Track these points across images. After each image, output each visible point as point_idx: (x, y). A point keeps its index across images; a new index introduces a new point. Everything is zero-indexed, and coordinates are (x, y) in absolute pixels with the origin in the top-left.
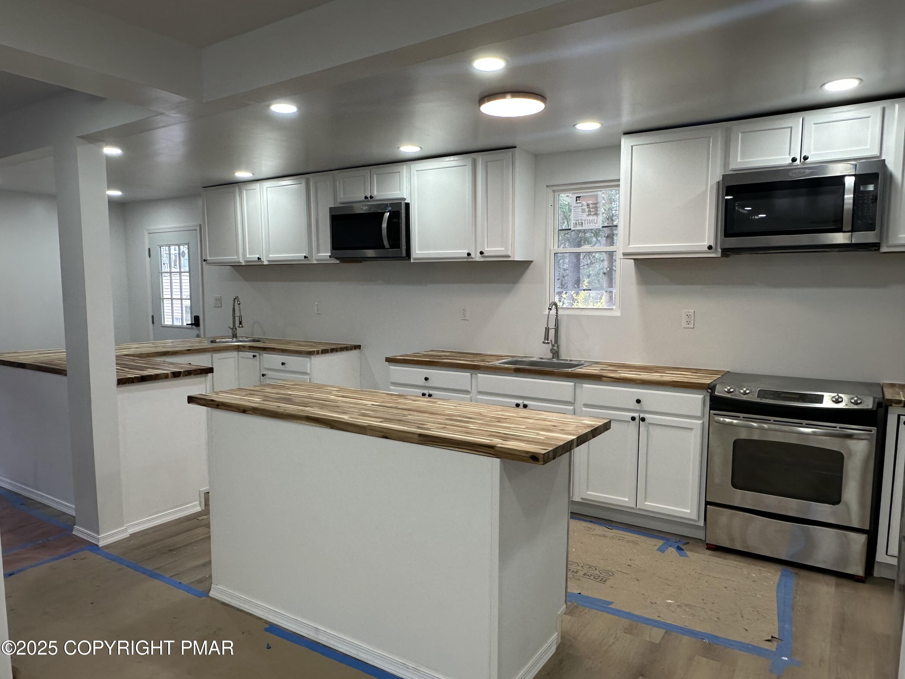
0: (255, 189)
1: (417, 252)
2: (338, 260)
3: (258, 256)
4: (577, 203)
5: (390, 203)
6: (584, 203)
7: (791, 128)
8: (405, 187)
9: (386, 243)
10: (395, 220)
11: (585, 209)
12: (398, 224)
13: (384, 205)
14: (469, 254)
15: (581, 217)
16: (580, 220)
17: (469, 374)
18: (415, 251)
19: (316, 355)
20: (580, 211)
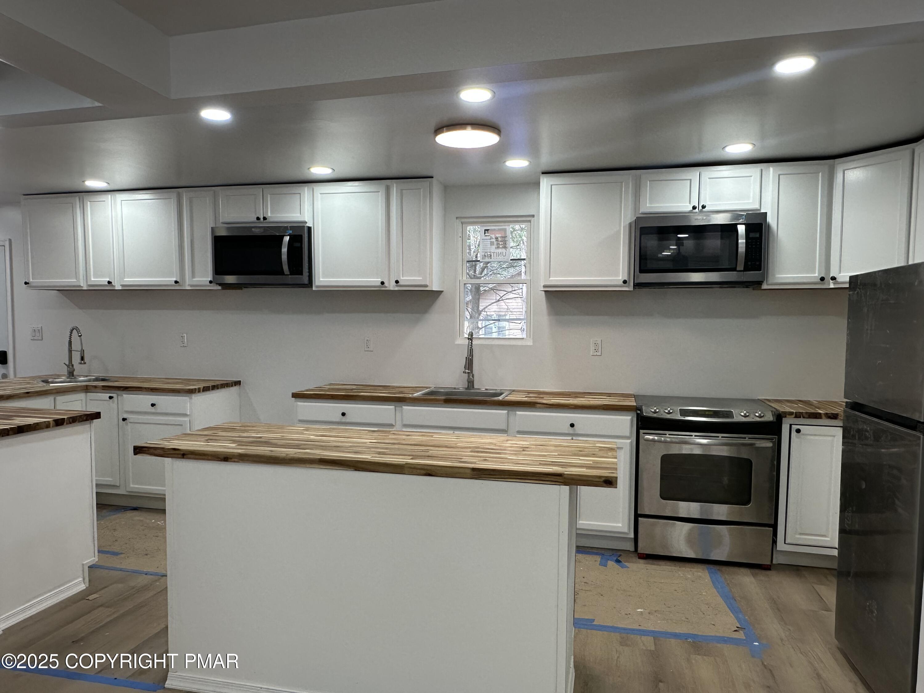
0: (105, 201)
1: (321, 279)
2: (219, 286)
3: (108, 280)
4: (486, 236)
5: (290, 226)
6: (493, 236)
7: (691, 180)
8: (306, 211)
9: (286, 268)
10: (298, 245)
11: (494, 242)
12: (301, 248)
13: (282, 228)
14: (383, 283)
15: (489, 249)
16: (489, 252)
17: (393, 407)
18: (319, 278)
19: (197, 394)
20: (488, 244)
